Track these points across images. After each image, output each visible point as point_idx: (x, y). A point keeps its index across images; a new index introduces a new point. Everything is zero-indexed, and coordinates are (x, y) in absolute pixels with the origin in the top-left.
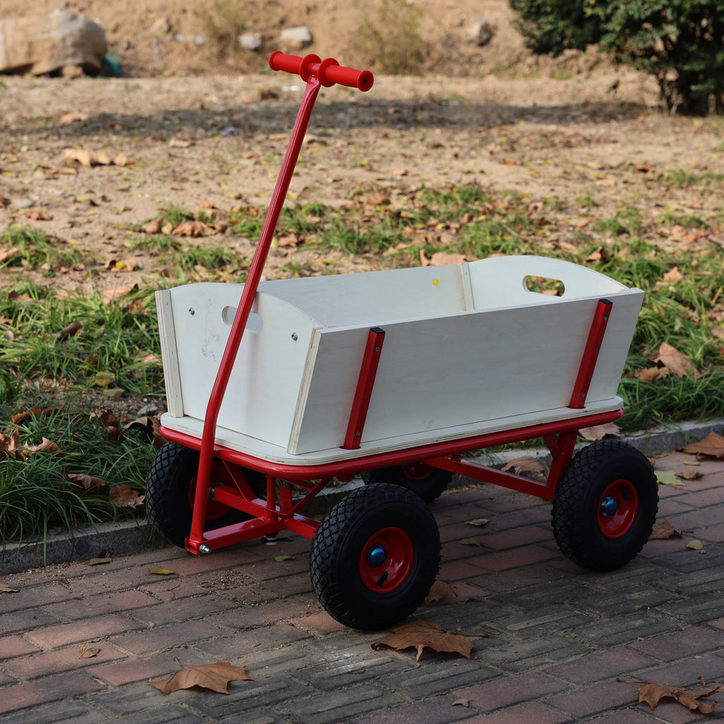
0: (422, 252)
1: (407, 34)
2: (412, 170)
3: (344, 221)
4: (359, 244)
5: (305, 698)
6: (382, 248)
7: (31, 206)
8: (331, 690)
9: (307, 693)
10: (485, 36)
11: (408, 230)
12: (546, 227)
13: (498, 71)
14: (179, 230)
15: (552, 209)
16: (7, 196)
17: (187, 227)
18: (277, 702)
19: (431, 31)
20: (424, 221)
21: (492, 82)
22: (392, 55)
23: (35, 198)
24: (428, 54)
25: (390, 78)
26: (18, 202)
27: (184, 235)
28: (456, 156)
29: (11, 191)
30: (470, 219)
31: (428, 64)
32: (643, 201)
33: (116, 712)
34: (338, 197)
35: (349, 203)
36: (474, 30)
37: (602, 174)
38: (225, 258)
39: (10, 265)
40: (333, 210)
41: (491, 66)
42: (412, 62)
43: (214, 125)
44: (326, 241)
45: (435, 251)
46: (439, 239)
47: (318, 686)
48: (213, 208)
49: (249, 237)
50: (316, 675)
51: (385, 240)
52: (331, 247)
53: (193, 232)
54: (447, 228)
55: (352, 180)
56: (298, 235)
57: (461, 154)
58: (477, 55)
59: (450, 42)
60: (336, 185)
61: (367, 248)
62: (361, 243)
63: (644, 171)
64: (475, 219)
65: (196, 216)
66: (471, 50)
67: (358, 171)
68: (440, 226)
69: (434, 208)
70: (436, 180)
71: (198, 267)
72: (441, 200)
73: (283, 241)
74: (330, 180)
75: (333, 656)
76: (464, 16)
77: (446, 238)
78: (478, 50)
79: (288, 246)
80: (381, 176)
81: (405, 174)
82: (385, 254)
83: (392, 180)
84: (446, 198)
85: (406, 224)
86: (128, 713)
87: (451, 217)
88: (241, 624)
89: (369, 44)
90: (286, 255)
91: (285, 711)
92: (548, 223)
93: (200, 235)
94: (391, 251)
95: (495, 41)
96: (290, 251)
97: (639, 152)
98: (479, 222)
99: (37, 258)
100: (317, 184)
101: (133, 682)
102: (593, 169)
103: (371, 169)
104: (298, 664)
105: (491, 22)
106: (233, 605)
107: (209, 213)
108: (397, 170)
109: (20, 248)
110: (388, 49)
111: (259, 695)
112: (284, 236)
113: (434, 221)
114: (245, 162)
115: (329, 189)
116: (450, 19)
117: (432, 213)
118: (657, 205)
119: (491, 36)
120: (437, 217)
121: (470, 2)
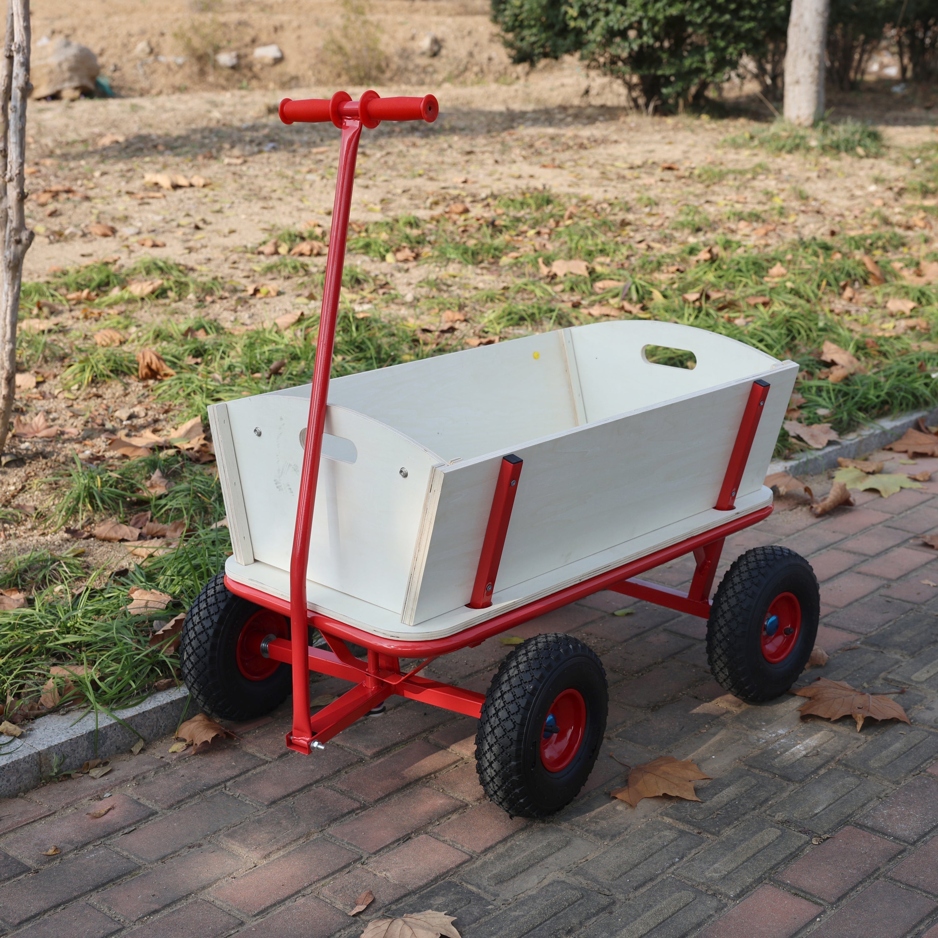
0: (538, 260)
1: (369, 49)
2: (470, 177)
3: (443, 232)
4: (473, 254)
6: (496, 258)
7: (139, 233)
10: (435, 48)
11: (507, 237)
12: (628, 228)
13: (451, 79)
14: (296, 250)
15: (621, 210)
16: (110, 224)
17: (305, 247)
19: (387, 45)
20: (515, 227)
22: (357, 67)
23: (139, 224)
24: (388, 66)
26: (125, 231)
27: (302, 254)
28: (496, 162)
29: (113, 219)
30: (557, 224)
31: (388, 74)
32: (691, 197)
34: (417, 207)
35: (433, 214)
36: (425, 43)
37: (636, 173)
38: (361, 277)
39: (157, 297)
40: (425, 221)
41: (445, 75)
42: (374, 73)
43: (251, 142)
44: (443, 253)
45: (550, 259)
48: (318, 225)
49: (366, 253)
51: (494, 249)
52: (449, 260)
53: (312, 250)
54: (539, 233)
55: (419, 189)
56: (412, 249)
57: (499, 159)
58: (430, 65)
59: (405, 54)
60: (407, 195)
61: (480, 258)
62: (475, 254)
63: (670, 168)
64: (561, 224)
65: (306, 235)
66: (424, 61)
67: (419, 181)
68: (532, 232)
69: (516, 214)
72: (518, 206)
73: (400, 256)
74: (399, 191)
76: (414, 31)
78: (431, 61)
79: (406, 261)
80: (443, 185)
81: (465, 182)
82: (501, 263)
83: (455, 188)
84: (522, 204)
85: (503, 231)
87: (536, 222)
89: (335, 59)
90: (407, 270)
92: (629, 224)
93: (318, 255)
94: (506, 259)
95: (444, 52)
96: (410, 265)
97: (651, 151)
98: (567, 227)
99: (182, 286)
100: (389, 196)
102: (624, 169)
103: (430, 179)
105: (439, 36)
107: (318, 231)
109: (158, 281)
110: (353, 62)
112: (398, 250)
113: (525, 228)
114: (310, 177)
115: (404, 200)
116: (402, 34)
117: (518, 220)
118: (707, 202)
119: (440, 48)
120: (524, 223)
121: (418, 18)
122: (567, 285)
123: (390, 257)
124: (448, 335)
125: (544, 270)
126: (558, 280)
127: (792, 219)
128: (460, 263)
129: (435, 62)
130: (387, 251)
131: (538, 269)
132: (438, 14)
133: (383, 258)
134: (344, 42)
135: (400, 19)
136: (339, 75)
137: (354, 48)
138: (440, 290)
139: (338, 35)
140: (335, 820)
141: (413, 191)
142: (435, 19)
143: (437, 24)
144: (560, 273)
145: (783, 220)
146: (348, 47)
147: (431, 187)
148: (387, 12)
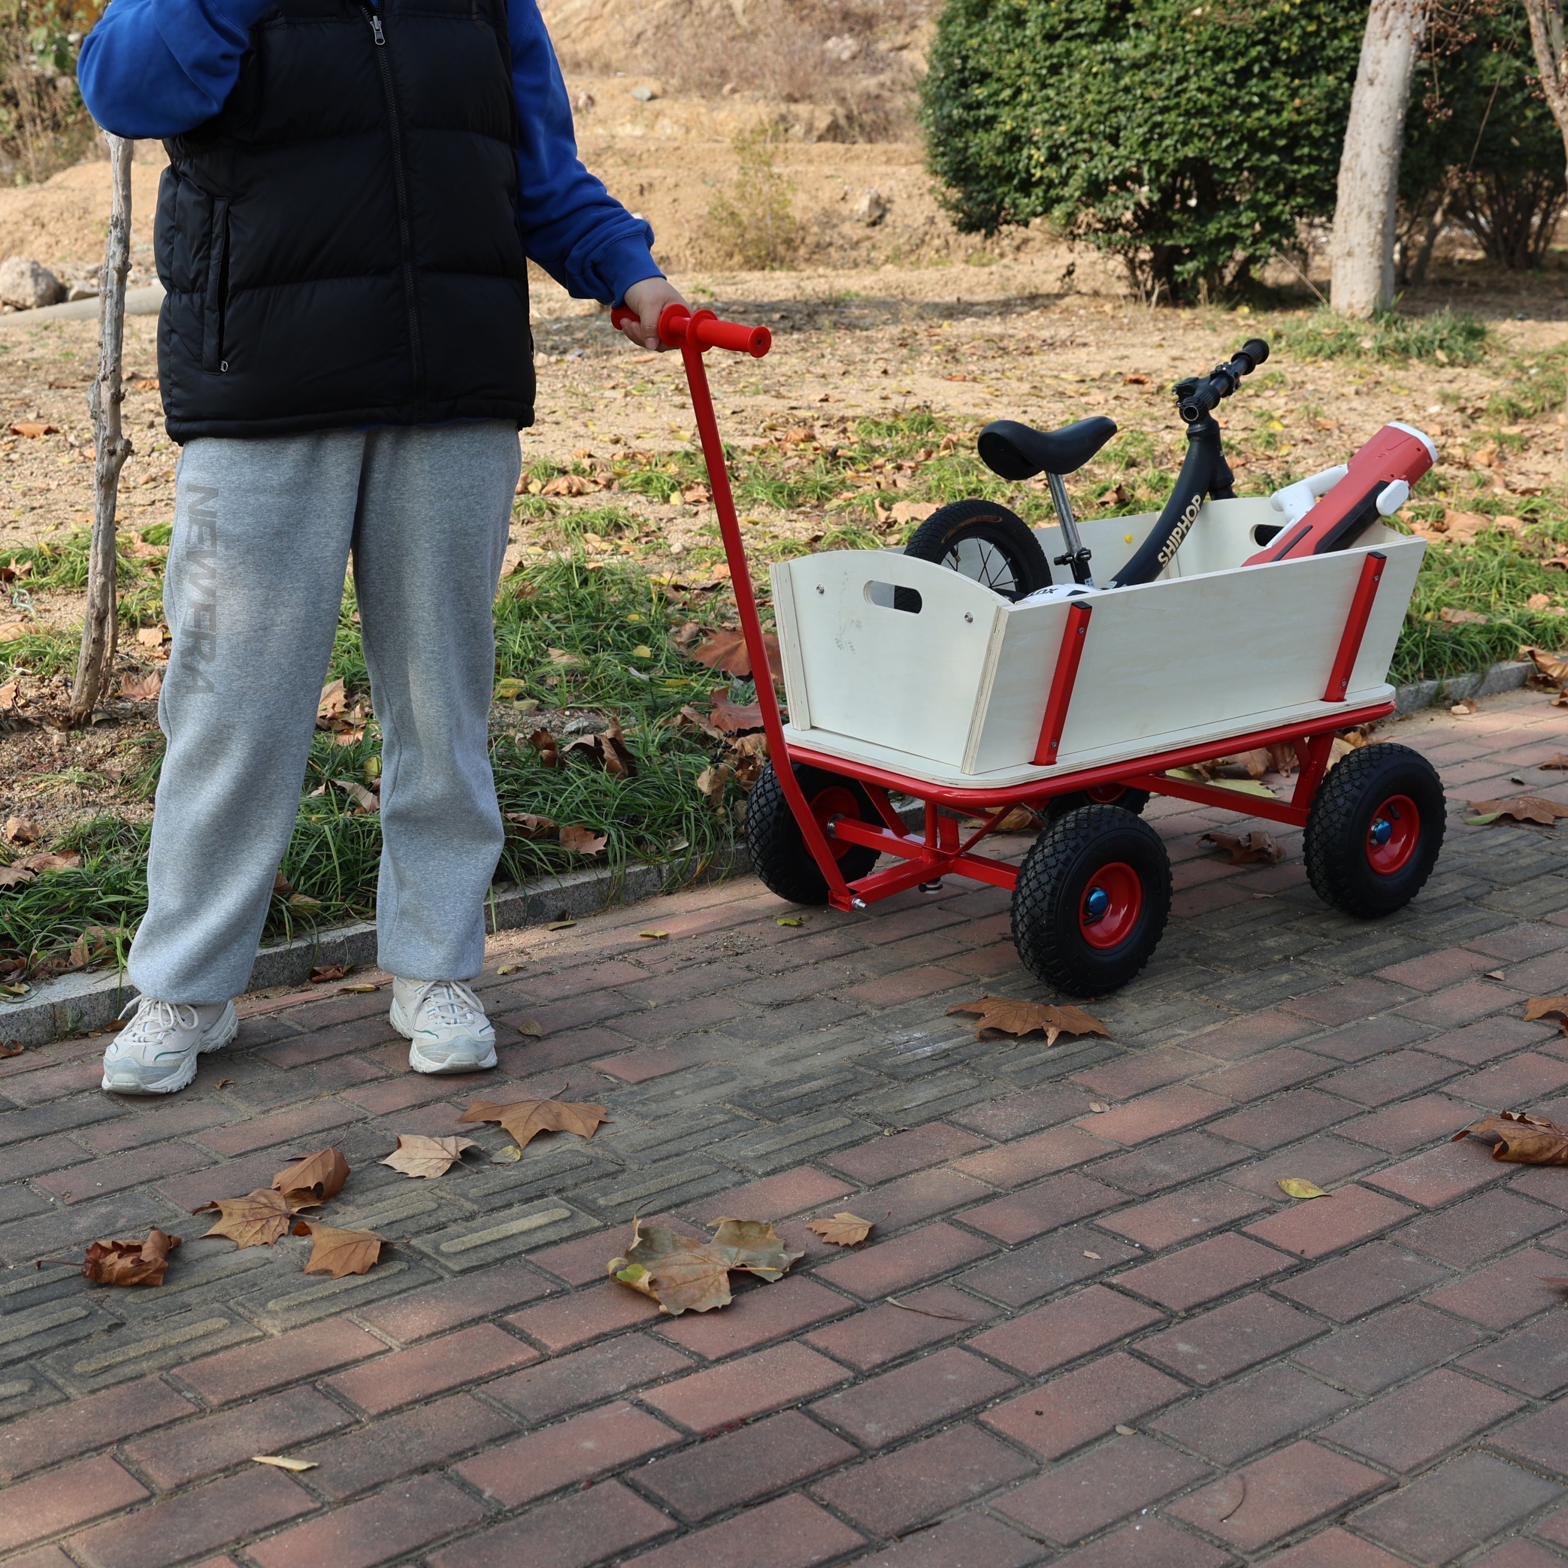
0: (877, 502)
1: (776, 216)
2: (835, 394)
3: (763, 465)
4: (790, 495)
5: (881, 1092)
6: (821, 501)
8: (912, 1080)
9: (882, 1086)
10: (878, 213)
11: (849, 473)
13: (896, 257)
14: (550, 487)
17: (561, 484)
18: (847, 1098)
19: (805, 209)
20: (868, 460)
21: (891, 274)
22: (757, 242)
24: (803, 240)
25: (757, 274)
27: (557, 494)
28: (885, 373)
30: (929, 455)
31: (802, 251)
32: (1146, 421)
33: (644, 1117)
34: (744, 434)
35: (761, 442)
36: (862, 205)
37: (1083, 388)
38: (621, 521)
40: (744, 451)
41: (889, 251)
42: (781, 249)
45: (894, 500)
46: (894, 483)
47: (893, 1076)
48: (590, 456)
49: (644, 492)
50: (888, 1061)
51: (824, 488)
52: (755, 500)
53: (570, 489)
54: (899, 468)
55: (757, 410)
56: (708, 487)
57: (891, 370)
58: (869, 238)
59: (828, 220)
60: (736, 418)
61: (801, 500)
62: (793, 494)
63: (1137, 382)
64: (934, 455)
65: (570, 468)
66: (859, 232)
67: (762, 399)
68: (889, 466)
69: (876, 442)
70: (870, 404)
71: (590, 536)
72: (884, 432)
73: (690, 496)
74: (728, 412)
75: (900, 1037)
76: (846, 187)
77: (903, 483)
78: (868, 231)
79: (697, 502)
80: (794, 404)
81: (825, 400)
82: (827, 507)
83: (809, 408)
84: (890, 429)
85: (845, 465)
86: (659, 1117)
87: (901, 453)
88: (767, 1000)
89: (725, 231)
90: (696, 514)
91: (863, 1109)
93: (580, 493)
94: (835, 502)
95: (889, 218)
96: (701, 508)
97: (1123, 358)
98: (940, 459)
101: (652, 1078)
102: (1070, 383)
103: (779, 396)
104: (857, 1049)
105: (885, 194)
106: (749, 975)
107: (586, 463)
108: (812, 393)
110: (751, 235)
111: (822, 1090)
112: (689, 488)
113: (879, 461)
114: (609, 394)
116: (828, 193)
117: (875, 450)
118: (1167, 427)
119: (885, 211)
120: (882, 455)
121: (854, 168)
123: (675, 498)
124: (710, 594)
125: (882, 515)
126: (896, 527)
127: (1284, 451)
128: (769, 505)
129: (875, 232)
130: (673, 488)
131: (876, 515)
132: (888, 161)
133: (666, 499)
134: (738, 206)
135: (827, 170)
136: (730, 256)
137: (754, 214)
139: (730, 194)
141: (749, 412)
142: (883, 169)
143: (884, 176)
144: (902, 520)
145: (1270, 453)
146: (745, 214)
147: (779, 406)
148: (810, 161)
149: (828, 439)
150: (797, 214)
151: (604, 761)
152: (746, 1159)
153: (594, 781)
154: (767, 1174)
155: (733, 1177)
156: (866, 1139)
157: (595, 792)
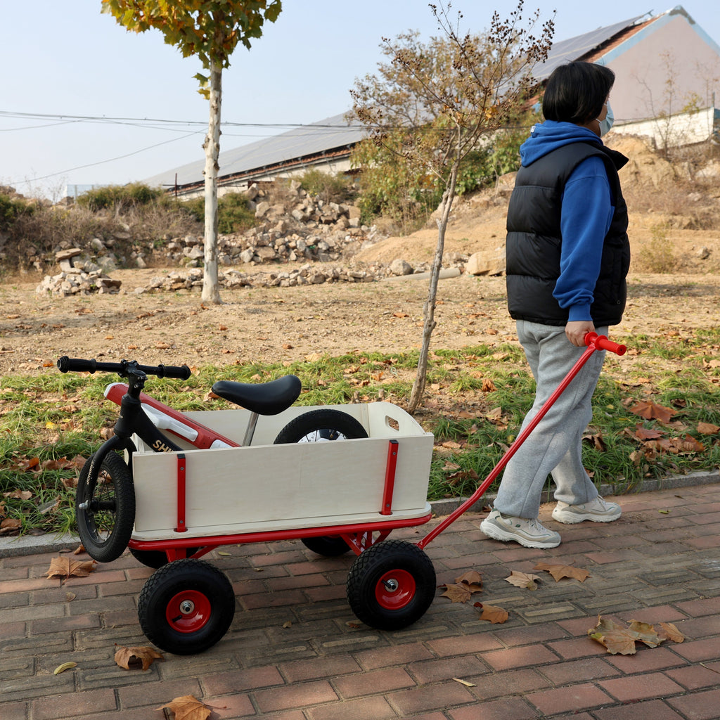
0: (704, 359)
1: (666, 255)
2: (688, 319)
3: (659, 343)
4: (669, 355)
5: (699, 581)
6: (681, 357)
7: (508, 334)
8: (711, 579)
9: (700, 579)
10: (706, 255)
11: (693, 348)
13: (713, 271)
16: (496, 329)
18: (685, 582)
19: (678, 253)
20: (700, 344)
21: (710, 276)
22: (658, 264)
23: (509, 330)
24: (676, 263)
25: (658, 275)
26: (501, 332)
28: (708, 312)
29: (498, 327)
31: (676, 267)
33: (604, 577)
34: (652, 331)
35: (659, 335)
36: (700, 252)
39: (505, 361)
40: (652, 338)
41: (710, 268)
42: (667, 266)
44: (653, 353)
45: (710, 359)
46: (711, 353)
47: (705, 576)
50: (703, 570)
51: (683, 353)
52: (655, 356)
54: (713, 347)
55: (657, 323)
56: (637, 350)
57: (710, 312)
58: (702, 263)
59: (686, 256)
60: (649, 326)
61: (673, 356)
66: (698, 261)
67: (659, 319)
68: (709, 347)
69: (704, 337)
70: (700, 324)
72: (707, 334)
73: (630, 352)
74: (646, 323)
75: (707, 561)
76: (694, 245)
77: (714, 353)
78: (702, 261)
79: (633, 355)
80: (671, 322)
81: (684, 321)
82: (683, 360)
83: (677, 324)
84: (709, 333)
85: (691, 345)
86: (609, 578)
87: (714, 342)
88: (653, 540)
89: (646, 259)
90: (632, 359)
91: (692, 587)
94: (687, 358)
95: (710, 257)
96: (634, 357)
99: (517, 357)
100: (639, 325)
101: (607, 563)
103: (666, 319)
104: (689, 563)
105: (709, 248)
106: (647, 530)
108: (679, 318)
109: (507, 353)
110: (656, 261)
111: (674, 577)
112: (630, 350)
113: (705, 344)
115: (646, 328)
116: (687, 247)
117: (703, 340)
119: (709, 254)
120: (706, 342)
121: (697, 239)
122: (714, 373)
124: (637, 388)
125: (706, 364)
126: (711, 369)
128: (661, 357)
129: (705, 262)
131: (703, 364)
132: (711, 237)
134: (651, 251)
135: (687, 239)
136: (648, 268)
137: (658, 254)
138: (643, 369)
139: (649, 247)
140: (496, 550)
141: (654, 324)
142: (708, 239)
143: (709, 242)
144: (713, 367)
146: (654, 253)
147: (665, 322)
148: (680, 236)
149: (685, 335)
150: (674, 254)
151: (595, 445)
152: (643, 599)
153: (590, 452)
154: (652, 606)
155: (638, 605)
156: (693, 599)
157: (590, 456)
